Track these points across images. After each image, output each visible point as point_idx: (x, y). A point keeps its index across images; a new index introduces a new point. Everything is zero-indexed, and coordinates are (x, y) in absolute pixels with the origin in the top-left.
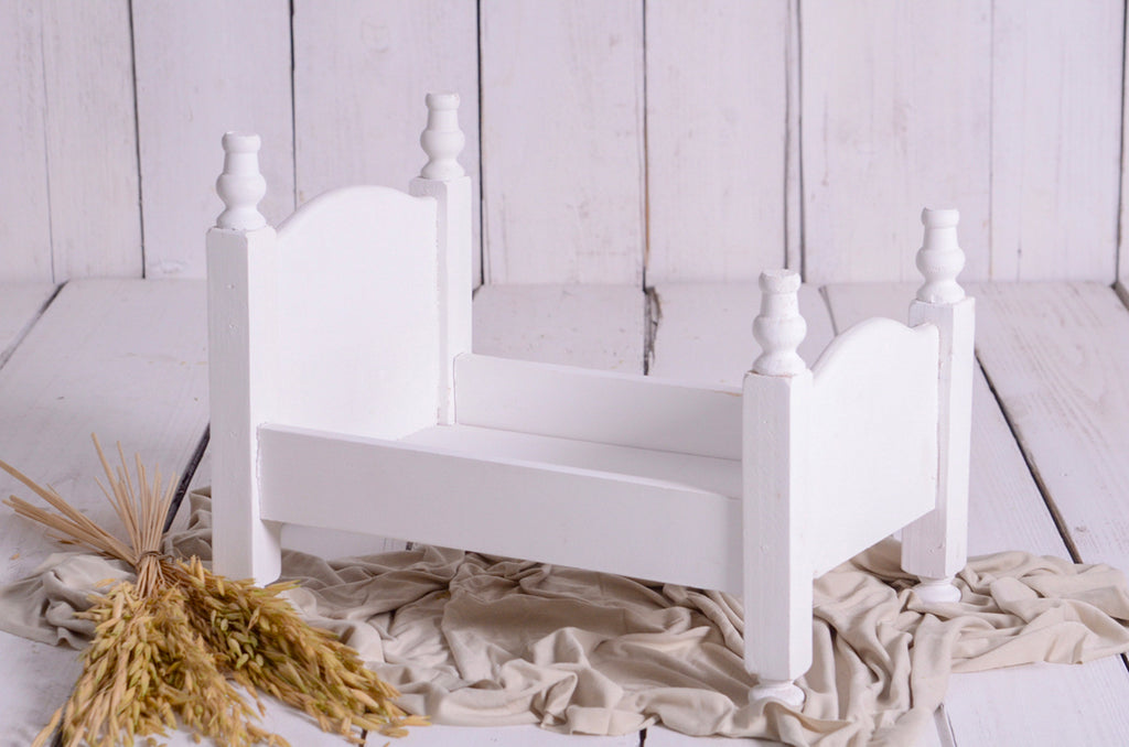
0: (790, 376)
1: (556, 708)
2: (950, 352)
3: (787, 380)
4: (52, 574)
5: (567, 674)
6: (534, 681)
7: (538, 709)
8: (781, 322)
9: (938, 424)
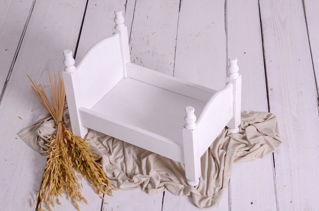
0: (193, 130)
1: (145, 186)
2: (235, 89)
3: (192, 131)
4: (38, 131)
5: (148, 178)
6: (140, 181)
7: (142, 185)
8: (190, 120)
9: (233, 102)
